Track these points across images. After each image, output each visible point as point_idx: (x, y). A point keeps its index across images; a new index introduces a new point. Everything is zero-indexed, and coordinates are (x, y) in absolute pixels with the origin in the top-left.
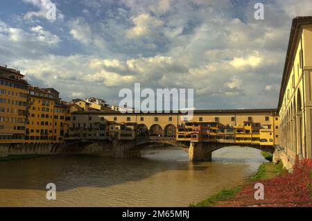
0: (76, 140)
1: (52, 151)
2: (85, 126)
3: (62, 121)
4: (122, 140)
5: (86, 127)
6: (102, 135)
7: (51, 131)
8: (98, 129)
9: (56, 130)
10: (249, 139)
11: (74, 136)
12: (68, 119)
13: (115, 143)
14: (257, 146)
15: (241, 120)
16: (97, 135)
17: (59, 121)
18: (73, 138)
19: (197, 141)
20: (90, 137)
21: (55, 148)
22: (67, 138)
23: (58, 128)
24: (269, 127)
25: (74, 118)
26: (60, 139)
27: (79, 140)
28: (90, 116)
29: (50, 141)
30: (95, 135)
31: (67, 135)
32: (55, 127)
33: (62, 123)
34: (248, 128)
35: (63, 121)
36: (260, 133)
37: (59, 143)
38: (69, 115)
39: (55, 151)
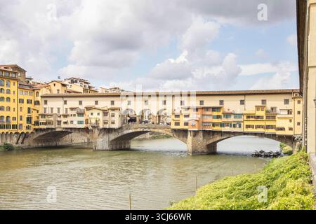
0: (48, 129)
1: (17, 143)
2: (59, 112)
3: (29, 106)
4: (105, 129)
5: (61, 113)
6: (80, 122)
7: (14, 119)
8: (74, 115)
9: (21, 117)
10: (262, 127)
11: (45, 124)
12: (37, 103)
13: (96, 132)
14: (273, 136)
15: (251, 105)
16: (75, 122)
17: (25, 106)
18: (45, 127)
19: (197, 130)
20: (66, 126)
21: (21, 139)
22: (37, 127)
23: (25, 114)
24: (289, 112)
25: (46, 102)
26: (28, 128)
27: (52, 129)
28: (65, 99)
29: (14, 131)
30: (72, 122)
31: (37, 123)
32: (20, 114)
33: (29, 109)
34: (261, 113)
35: (31, 106)
36: (277, 119)
37: (28, 133)
38: (39, 98)
39: (22, 143)
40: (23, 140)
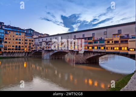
1: (25, 55)
3: (30, 42)
7: (22, 47)
12: (33, 41)
17: (28, 42)
26: (29, 50)
28: (39, 39)
29: (22, 51)
31: (32, 48)
36: (129, 43)
37: (29, 52)
38: (33, 39)
39: (27, 55)
40: (28, 54)
